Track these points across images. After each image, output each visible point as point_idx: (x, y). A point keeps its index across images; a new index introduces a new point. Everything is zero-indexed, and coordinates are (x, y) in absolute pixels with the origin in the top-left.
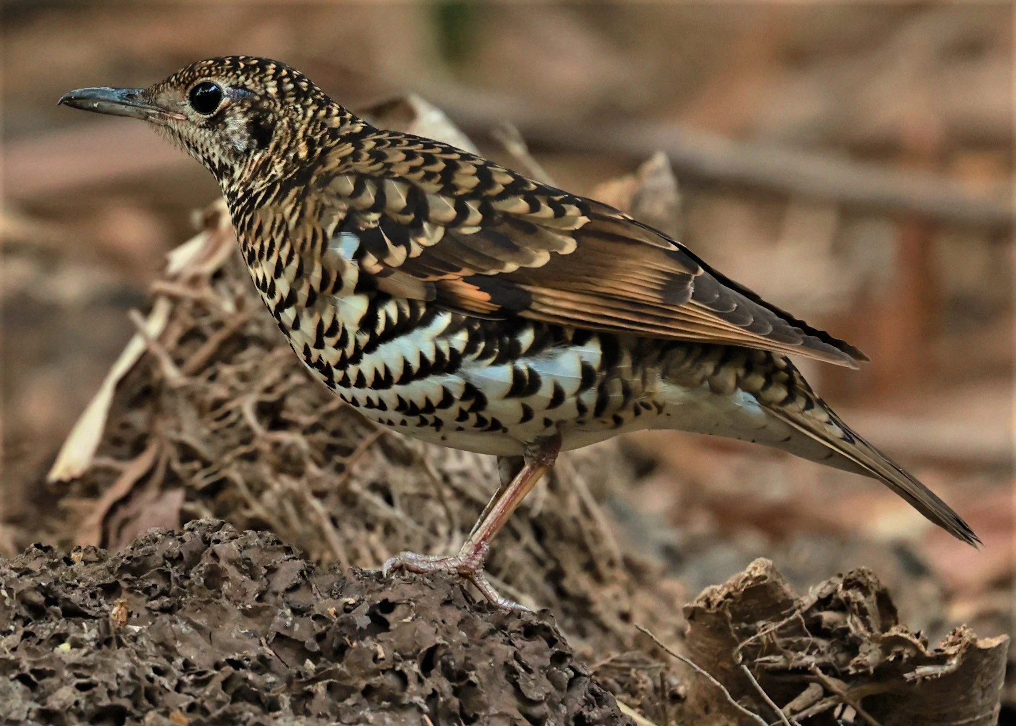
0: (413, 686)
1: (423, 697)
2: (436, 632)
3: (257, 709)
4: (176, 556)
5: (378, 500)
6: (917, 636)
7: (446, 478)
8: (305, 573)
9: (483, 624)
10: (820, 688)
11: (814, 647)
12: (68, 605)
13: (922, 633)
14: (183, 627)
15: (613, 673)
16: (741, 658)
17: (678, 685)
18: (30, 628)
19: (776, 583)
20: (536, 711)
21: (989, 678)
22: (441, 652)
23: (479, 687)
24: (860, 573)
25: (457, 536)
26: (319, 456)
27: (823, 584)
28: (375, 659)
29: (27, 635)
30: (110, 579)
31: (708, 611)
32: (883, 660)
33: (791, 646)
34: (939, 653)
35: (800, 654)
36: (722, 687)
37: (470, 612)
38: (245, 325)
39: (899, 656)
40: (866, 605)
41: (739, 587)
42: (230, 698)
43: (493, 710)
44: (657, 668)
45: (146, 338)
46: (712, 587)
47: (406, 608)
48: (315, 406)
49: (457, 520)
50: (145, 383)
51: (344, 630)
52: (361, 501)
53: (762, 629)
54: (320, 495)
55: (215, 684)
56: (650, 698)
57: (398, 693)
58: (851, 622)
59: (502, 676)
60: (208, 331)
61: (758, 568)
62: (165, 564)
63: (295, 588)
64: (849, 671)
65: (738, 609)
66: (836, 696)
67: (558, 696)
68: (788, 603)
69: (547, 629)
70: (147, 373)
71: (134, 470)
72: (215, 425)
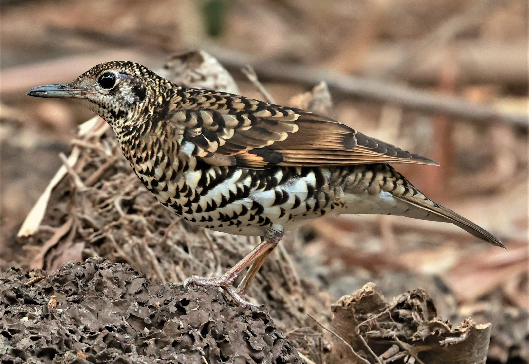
0: (197, 342)
1: (202, 348)
2: (209, 316)
3: (120, 351)
4: (81, 275)
5: (181, 250)
6: (446, 322)
7: (214, 240)
8: (145, 285)
9: (232, 312)
10: (398, 347)
11: (395, 327)
12: (28, 298)
13: (449, 321)
14: (84, 310)
15: (296, 338)
16: (359, 332)
17: (327, 344)
18: (8, 309)
19: (377, 295)
20: (257, 355)
21: (481, 344)
22: (211, 325)
23: (230, 343)
24: (419, 291)
25: (220, 268)
26: (152, 227)
27: (400, 296)
28: (179, 328)
29: (7, 312)
30: (49, 286)
31: (343, 308)
32: (429, 334)
33: (384, 327)
34: (457, 331)
35: (388, 330)
36: (350, 346)
37: (226, 306)
38: (116, 161)
39: (437, 332)
40: (421, 307)
41: (359, 296)
42: (107, 345)
43: (236, 355)
44: (318, 336)
45: (67, 167)
46: (346, 296)
47: (195, 303)
48: (150, 203)
49: (219, 260)
50: (67, 189)
51: (164, 313)
52: (172, 249)
53: (370, 317)
54: (152, 246)
55: (100, 338)
56: (313, 351)
57: (190, 345)
58: (414, 315)
59: (241, 337)
60: (98, 164)
61: (369, 287)
62: (76, 279)
63: (140, 292)
64: (412, 339)
65: (358, 307)
66: (406, 352)
67: (269, 348)
68: (383, 305)
69: (264, 315)
70: (68, 184)
71: (60, 232)
72: (100, 211)
